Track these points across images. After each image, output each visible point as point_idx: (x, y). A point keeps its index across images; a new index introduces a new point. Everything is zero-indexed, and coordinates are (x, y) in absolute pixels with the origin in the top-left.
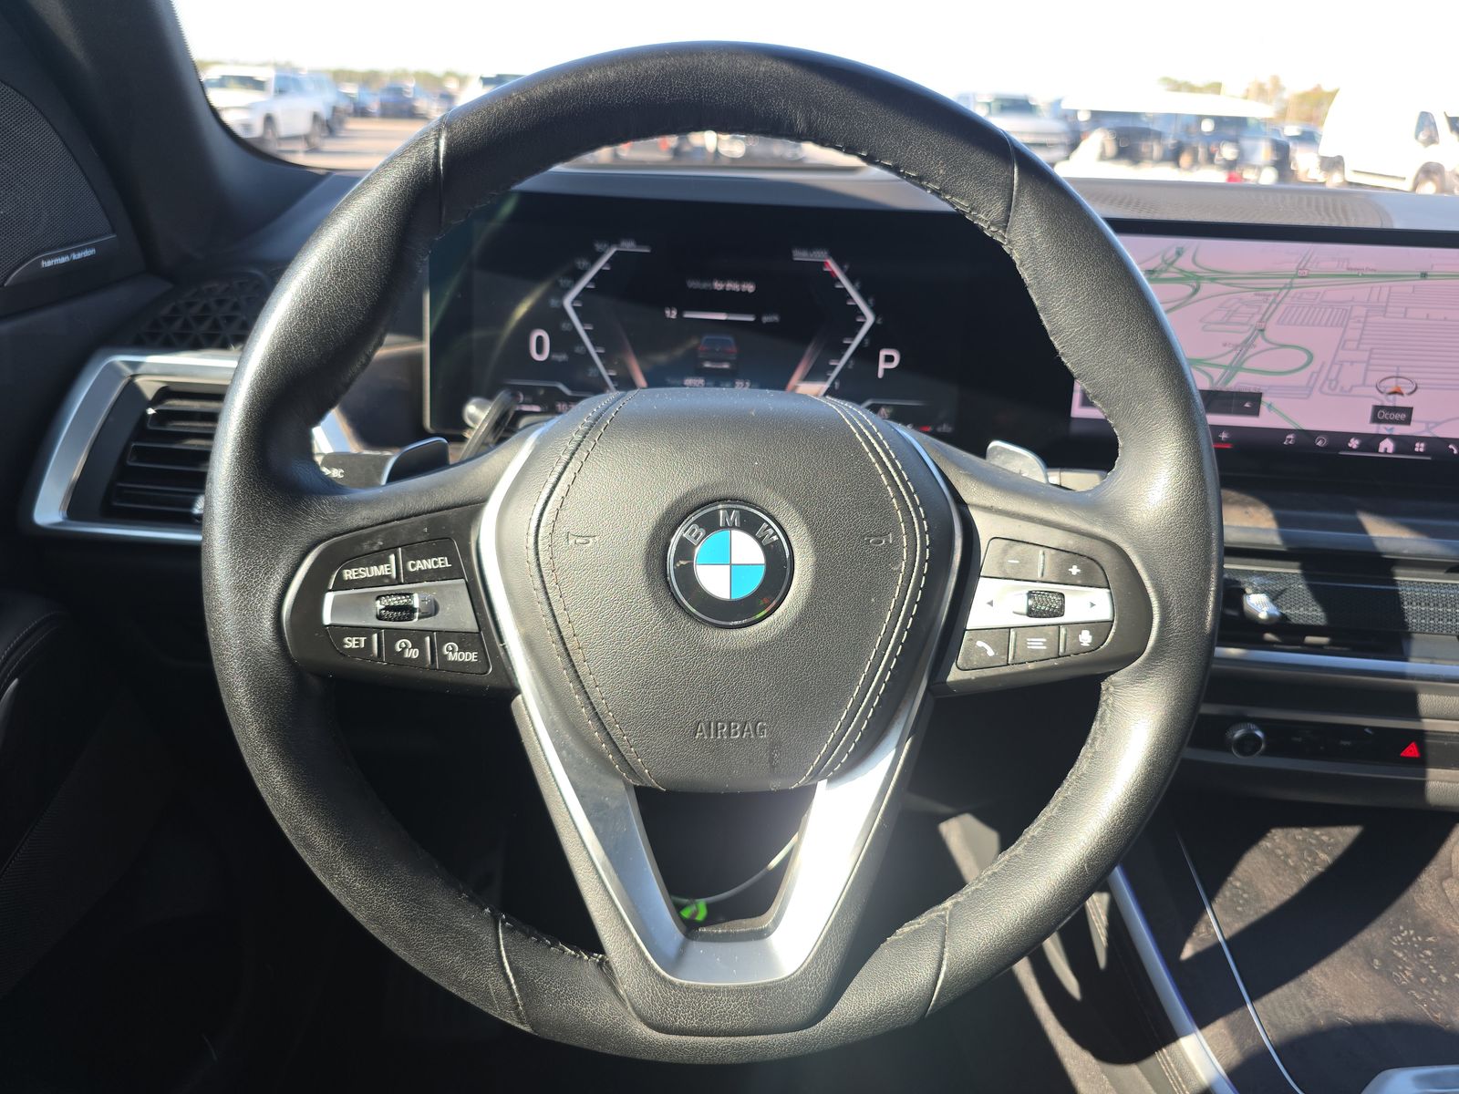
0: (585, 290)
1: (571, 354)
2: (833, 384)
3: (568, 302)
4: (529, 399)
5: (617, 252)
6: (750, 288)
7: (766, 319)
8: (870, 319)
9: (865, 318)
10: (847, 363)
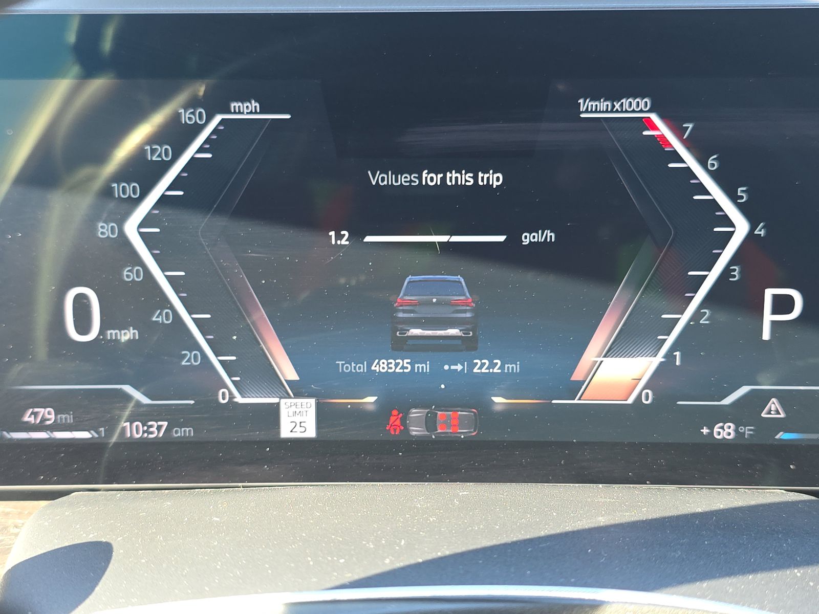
0: (163, 201)
1: (146, 326)
2: (669, 355)
3: (131, 228)
4: (68, 418)
5: (223, 122)
6: (495, 179)
7: (527, 239)
8: (741, 227)
9: (733, 225)
10: (697, 315)
